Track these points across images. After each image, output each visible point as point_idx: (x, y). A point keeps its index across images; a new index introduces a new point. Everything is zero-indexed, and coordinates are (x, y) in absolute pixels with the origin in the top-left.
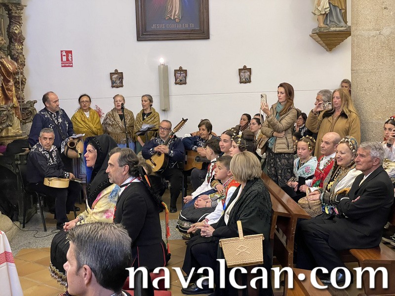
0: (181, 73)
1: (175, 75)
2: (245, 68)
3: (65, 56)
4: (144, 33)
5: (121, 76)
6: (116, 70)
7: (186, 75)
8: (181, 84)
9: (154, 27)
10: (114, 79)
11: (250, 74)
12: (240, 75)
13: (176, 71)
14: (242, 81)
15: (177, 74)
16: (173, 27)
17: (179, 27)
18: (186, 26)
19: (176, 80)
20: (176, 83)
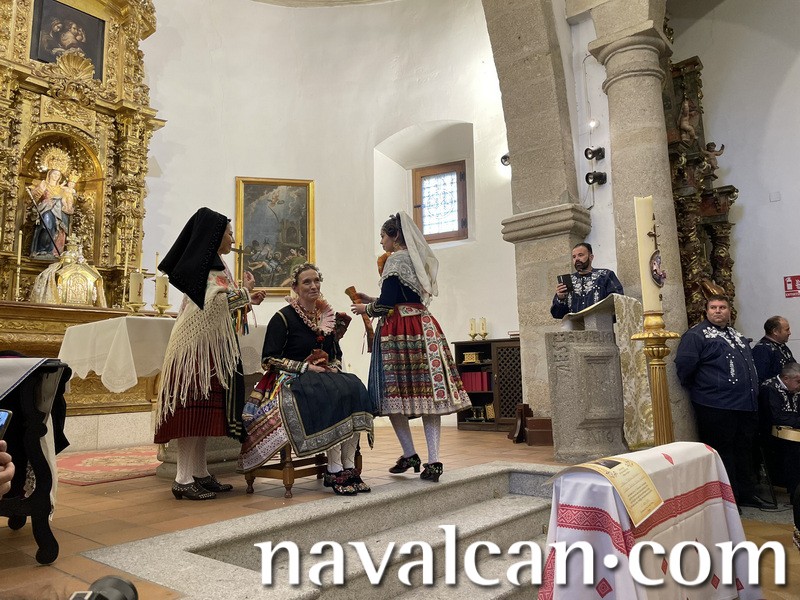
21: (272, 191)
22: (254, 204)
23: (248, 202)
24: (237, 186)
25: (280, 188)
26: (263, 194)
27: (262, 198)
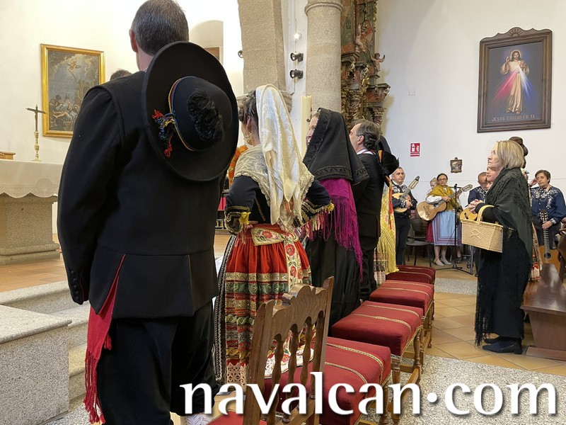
3: (414, 147)
4: (485, 126)
5: (460, 163)
6: (456, 158)
9: (494, 120)
10: (454, 166)
16: (512, 119)
17: (519, 118)
18: (526, 118)
21: (71, 57)
22: (56, 67)
23: (51, 64)
24: (42, 51)
25: (78, 56)
26: (64, 60)
27: (62, 62)
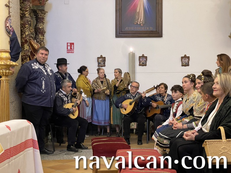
0: (143, 59)
1: (139, 60)
2: (185, 57)
3: (69, 46)
4: (120, 33)
5: (104, 59)
6: (101, 56)
7: (147, 60)
8: (143, 66)
9: (127, 29)
10: (100, 62)
11: (189, 60)
12: (182, 61)
13: (140, 57)
14: (183, 65)
15: (140, 59)
16: (138, 29)
17: (143, 29)
18: (147, 29)
19: (140, 63)
20: (140, 65)
